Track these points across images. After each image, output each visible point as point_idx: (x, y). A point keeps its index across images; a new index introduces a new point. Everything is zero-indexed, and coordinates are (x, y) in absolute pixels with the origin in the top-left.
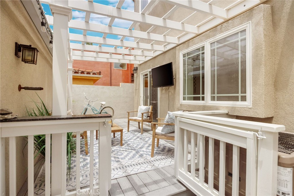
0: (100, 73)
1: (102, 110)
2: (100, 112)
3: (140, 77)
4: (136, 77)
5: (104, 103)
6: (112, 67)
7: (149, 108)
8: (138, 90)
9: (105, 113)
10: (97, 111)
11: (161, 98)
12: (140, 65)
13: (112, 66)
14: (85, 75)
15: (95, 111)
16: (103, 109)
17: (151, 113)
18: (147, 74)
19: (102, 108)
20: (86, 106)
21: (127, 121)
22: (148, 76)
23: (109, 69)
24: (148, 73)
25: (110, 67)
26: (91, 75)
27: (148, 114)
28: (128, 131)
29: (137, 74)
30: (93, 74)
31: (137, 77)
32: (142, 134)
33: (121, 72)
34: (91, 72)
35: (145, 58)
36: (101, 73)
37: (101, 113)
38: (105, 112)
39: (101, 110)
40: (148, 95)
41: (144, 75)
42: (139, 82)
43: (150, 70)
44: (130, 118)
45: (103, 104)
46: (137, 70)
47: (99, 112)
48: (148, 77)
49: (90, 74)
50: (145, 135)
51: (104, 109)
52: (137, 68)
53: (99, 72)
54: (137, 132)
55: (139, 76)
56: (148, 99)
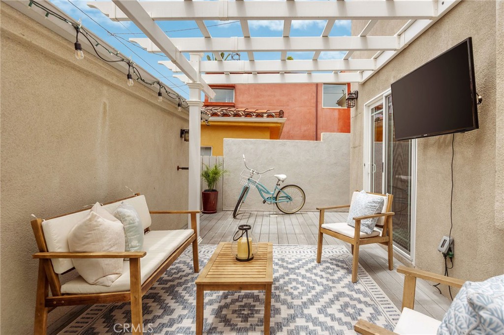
0: (281, 114)
1: (279, 191)
2: (275, 196)
3: (362, 115)
4: (354, 116)
5: (282, 177)
6: (319, 106)
7: (382, 203)
8: (357, 147)
9: (287, 197)
10: (268, 193)
11: (421, 171)
12: (364, 84)
13: (318, 103)
14: (254, 119)
15: (265, 192)
16: (281, 189)
17: (388, 217)
18: (382, 105)
19: (280, 187)
20: (245, 183)
21: (317, 232)
22: (384, 110)
23: (314, 110)
24: (384, 101)
25: (315, 105)
26: (265, 119)
27: (379, 220)
28: (319, 261)
29: (357, 109)
30: (268, 116)
31: (356, 116)
32: (355, 281)
33: (336, 114)
34: (266, 113)
35: (376, 61)
36: (283, 113)
37: (278, 198)
38: (285, 195)
39: (277, 191)
40: (384, 161)
41: (372, 109)
42: (362, 128)
43: (389, 91)
44: (323, 226)
45: (281, 179)
46: (357, 98)
47: (273, 194)
48: (382, 111)
49: (262, 116)
50: (362, 289)
51: (285, 190)
52: (357, 93)
53: (279, 111)
54: (343, 268)
55: (361, 113)
56: (383, 174)
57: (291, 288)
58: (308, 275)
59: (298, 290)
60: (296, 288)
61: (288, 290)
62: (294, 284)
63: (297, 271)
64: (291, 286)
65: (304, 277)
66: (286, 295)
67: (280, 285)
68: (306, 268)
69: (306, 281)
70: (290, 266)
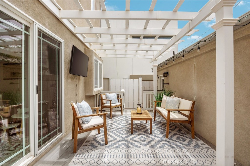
57: (125, 132)
58: (116, 137)
59: (123, 131)
60: (123, 132)
61: (127, 131)
62: (124, 133)
63: (121, 139)
64: (125, 133)
65: (119, 136)
66: (127, 130)
67: (129, 133)
68: (116, 141)
69: (119, 134)
70: (124, 142)
